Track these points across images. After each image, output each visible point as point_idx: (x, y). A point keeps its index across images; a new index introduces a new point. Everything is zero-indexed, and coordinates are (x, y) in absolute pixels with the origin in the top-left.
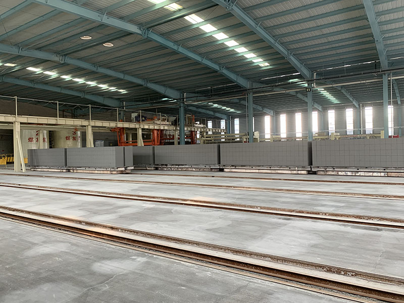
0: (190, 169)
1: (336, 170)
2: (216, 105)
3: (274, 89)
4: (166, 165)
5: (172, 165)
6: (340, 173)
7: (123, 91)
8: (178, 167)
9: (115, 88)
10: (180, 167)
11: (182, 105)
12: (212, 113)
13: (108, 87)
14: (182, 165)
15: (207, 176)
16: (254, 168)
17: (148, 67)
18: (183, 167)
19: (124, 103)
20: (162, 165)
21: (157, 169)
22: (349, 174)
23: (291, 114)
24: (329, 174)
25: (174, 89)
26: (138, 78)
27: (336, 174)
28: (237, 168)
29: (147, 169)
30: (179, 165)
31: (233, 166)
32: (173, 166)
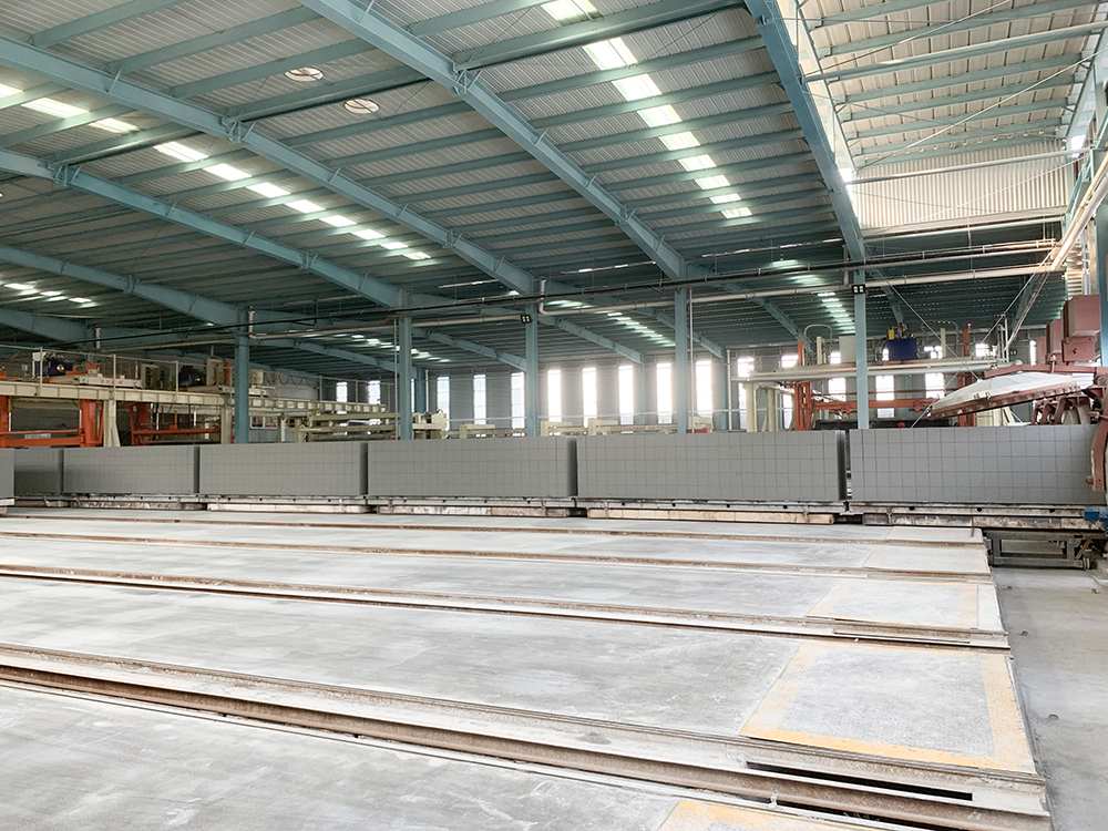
0: (139, 506)
1: (408, 502)
2: (373, 342)
3: (483, 311)
4: (88, 495)
5: (101, 495)
6: (416, 510)
7: (86, 302)
8: (112, 499)
9: (58, 293)
10: (117, 499)
11: (242, 341)
12: (371, 361)
13: (35, 291)
14: (121, 495)
15: (164, 521)
16: (264, 501)
17: (122, 248)
18: (125, 499)
19: (98, 330)
20: (79, 495)
21: (69, 505)
22: (431, 510)
23: (572, 367)
24: (398, 511)
25: (218, 301)
26: (108, 271)
27: (410, 511)
28: (232, 501)
29: (46, 507)
30: (115, 495)
31: (223, 497)
32: (102, 499)
